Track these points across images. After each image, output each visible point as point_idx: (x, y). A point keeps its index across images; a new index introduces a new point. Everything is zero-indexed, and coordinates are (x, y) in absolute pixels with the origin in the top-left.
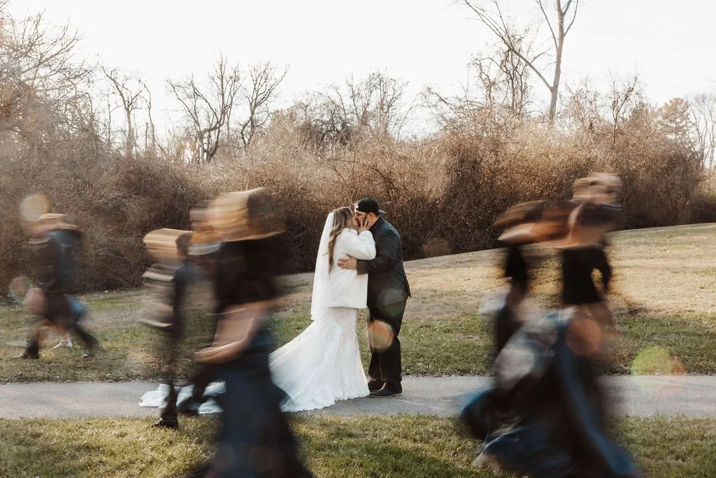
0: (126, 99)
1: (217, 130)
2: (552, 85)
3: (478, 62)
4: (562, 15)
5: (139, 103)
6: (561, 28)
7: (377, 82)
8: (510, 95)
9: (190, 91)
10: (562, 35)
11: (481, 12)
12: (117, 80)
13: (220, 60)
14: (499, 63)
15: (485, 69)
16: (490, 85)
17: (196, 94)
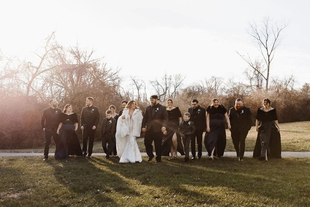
0: (138, 86)
1: (164, 95)
2: (266, 78)
3: (246, 72)
4: (269, 56)
5: (141, 87)
6: (269, 60)
7: (214, 79)
8: (257, 82)
9: (156, 83)
10: (269, 63)
11: (243, 56)
12: (135, 81)
13: (165, 74)
14: (253, 72)
15: (249, 74)
16: (251, 79)
17: (158, 84)
